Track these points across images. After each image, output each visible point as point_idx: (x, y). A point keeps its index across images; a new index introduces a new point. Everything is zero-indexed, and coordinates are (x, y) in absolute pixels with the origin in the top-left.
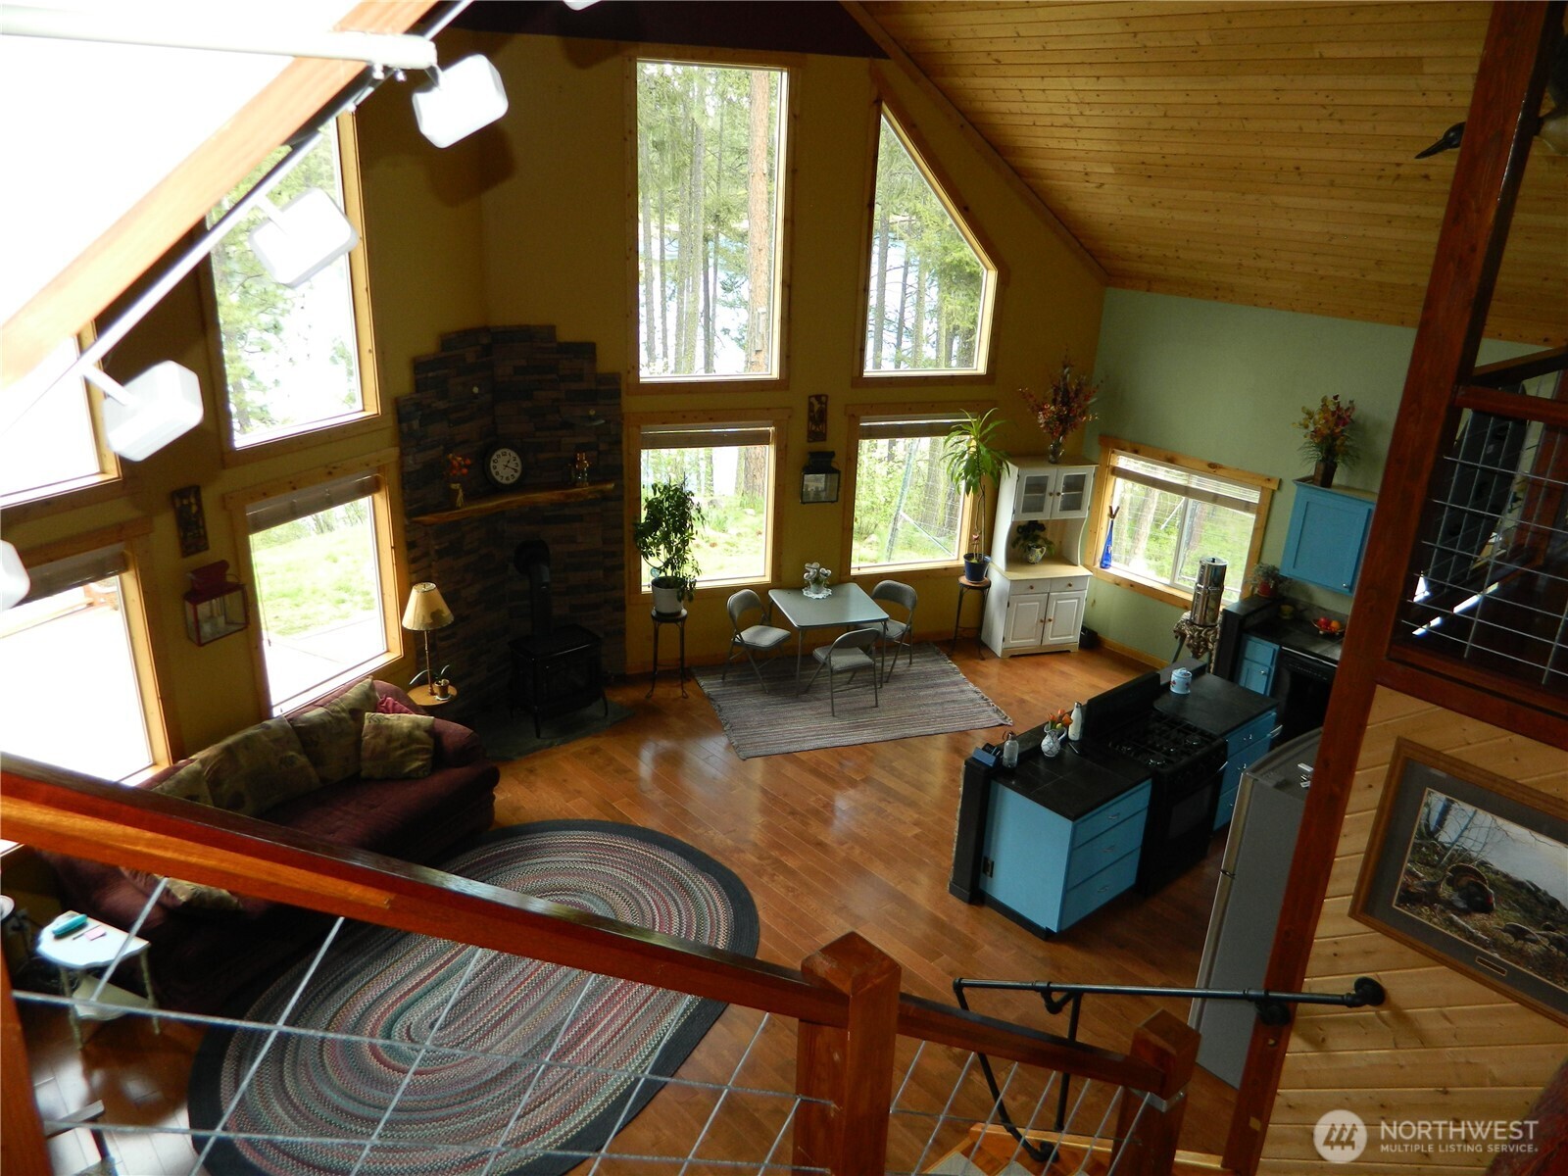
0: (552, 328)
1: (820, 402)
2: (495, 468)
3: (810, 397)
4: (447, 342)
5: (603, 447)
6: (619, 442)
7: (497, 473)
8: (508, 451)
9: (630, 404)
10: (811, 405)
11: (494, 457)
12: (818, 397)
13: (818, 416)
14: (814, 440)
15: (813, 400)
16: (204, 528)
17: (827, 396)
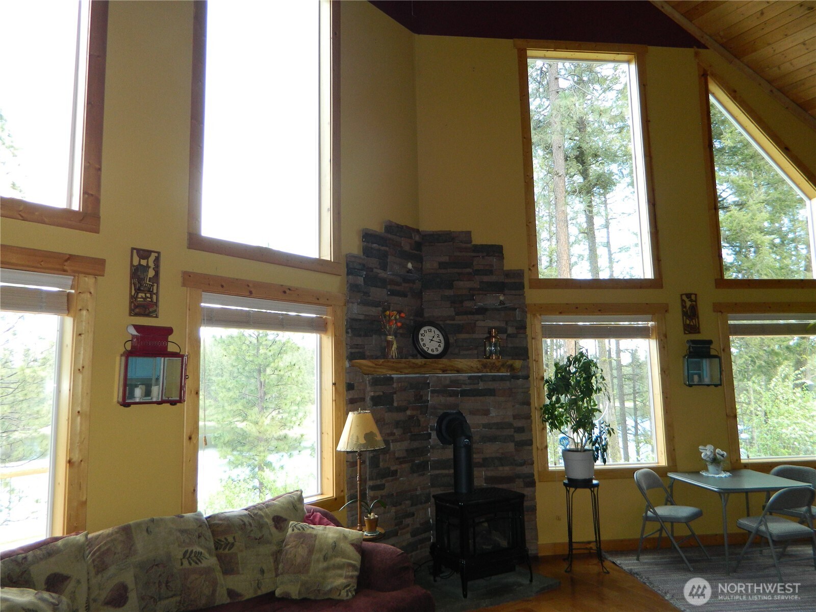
0: (469, 233)
1: (691, 301)
2: (423, 340)
3: (681, 295)
5: (510, 330)
6: (524, 328)
7: (424, 345)
8: (433, 329)
9: (532, 296)
10: (683, 301)
11: (422, 331)
12: (689, 296)
13: (691, 313)
14: (690, 333)
15: (684, 298)
16: (157, 294)
17: (696, 295)
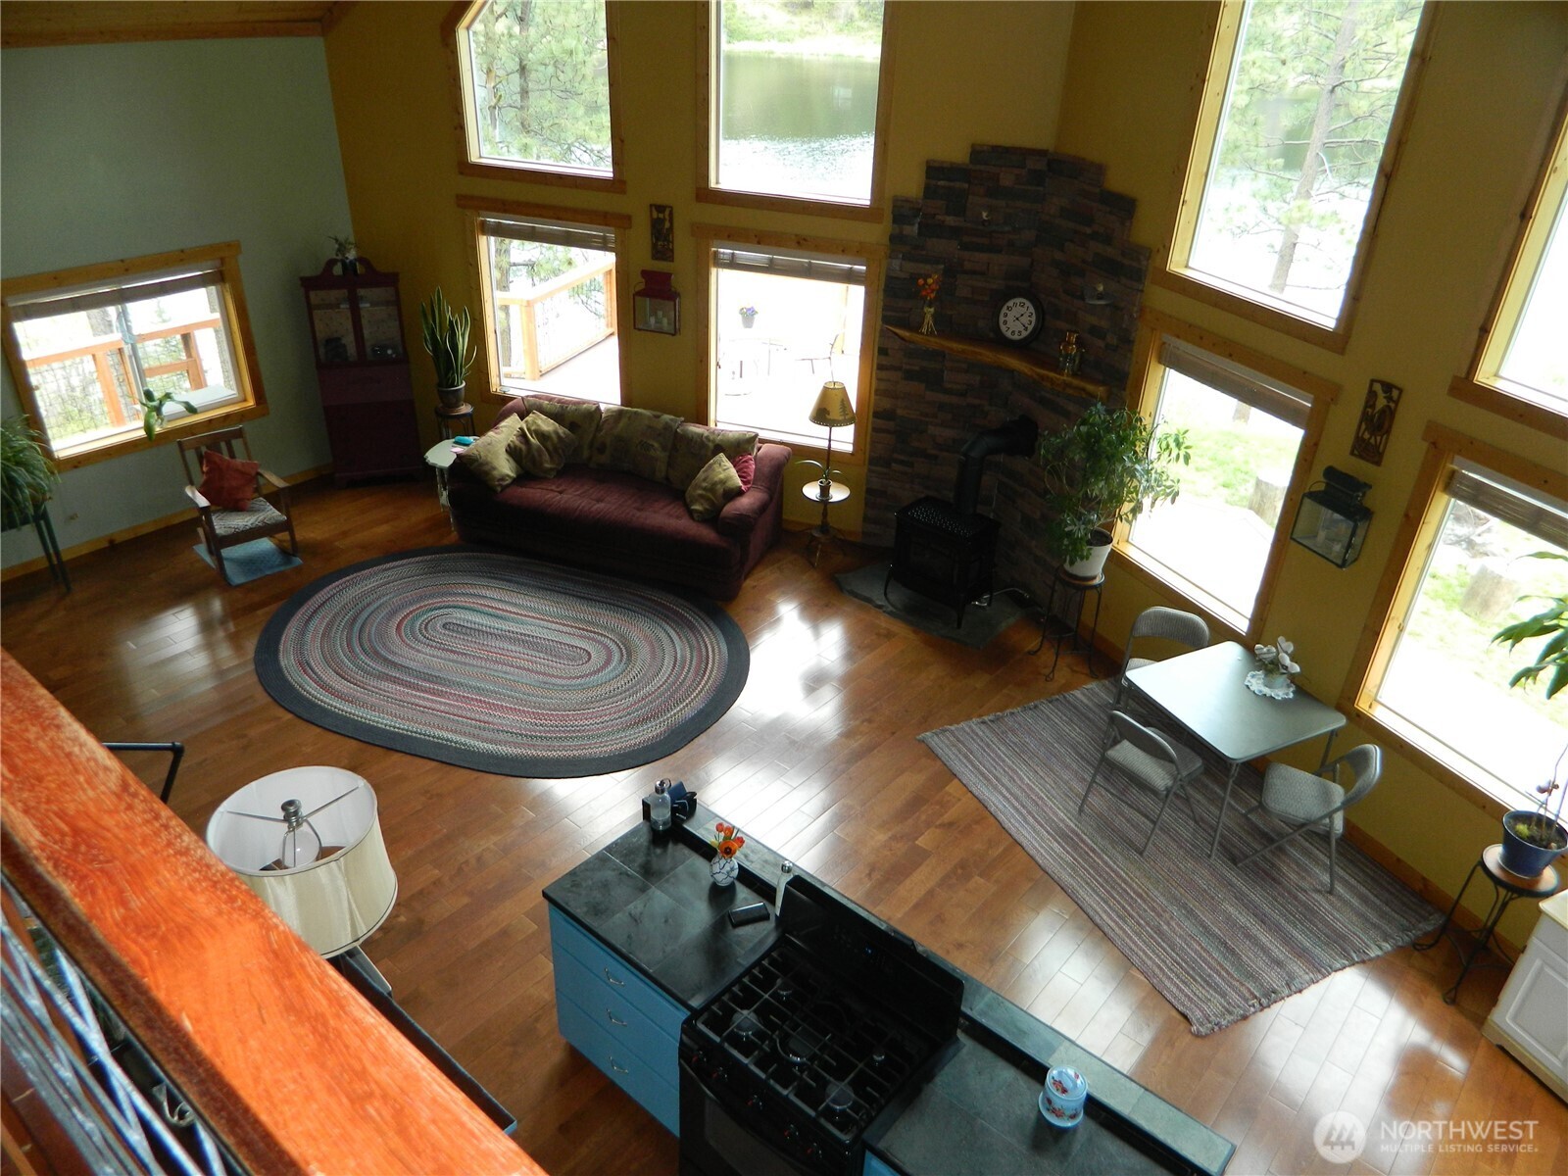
0: (1102, 168)
1: (1389, 399)
2: (1005, 315)
3: (1374, 380)
4: (978, 153)
6: (1128, 341)
7: (1005, 322)
8: (1028, 303)
10: (1372, 393)
11: (1010, 303)
12: (1388, 387)
13: (1377, 423)
14: (1361, 457)
15: (1378, 387)
16: (673, 243)
17: (1401, 391)
